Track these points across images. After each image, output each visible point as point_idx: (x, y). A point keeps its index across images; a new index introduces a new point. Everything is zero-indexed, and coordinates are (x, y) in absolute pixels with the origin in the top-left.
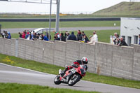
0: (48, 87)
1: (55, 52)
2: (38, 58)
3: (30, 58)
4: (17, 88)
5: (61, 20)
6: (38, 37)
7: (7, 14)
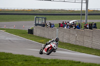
0: (80, 62)
1: (85, 37)
2: (73, 41)
3: (66, 42)
4: (58, 62)
5: (89, 15)
6: (72, 27)
7: (50, 10)
